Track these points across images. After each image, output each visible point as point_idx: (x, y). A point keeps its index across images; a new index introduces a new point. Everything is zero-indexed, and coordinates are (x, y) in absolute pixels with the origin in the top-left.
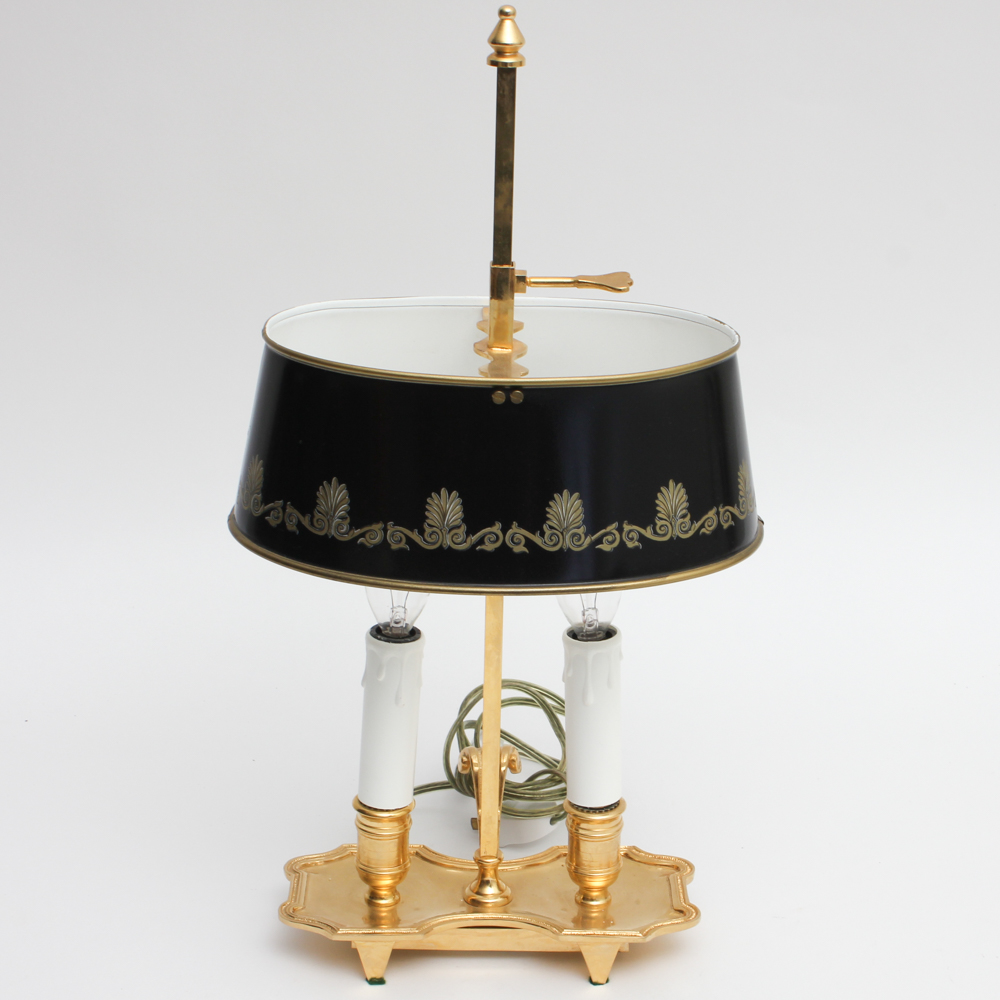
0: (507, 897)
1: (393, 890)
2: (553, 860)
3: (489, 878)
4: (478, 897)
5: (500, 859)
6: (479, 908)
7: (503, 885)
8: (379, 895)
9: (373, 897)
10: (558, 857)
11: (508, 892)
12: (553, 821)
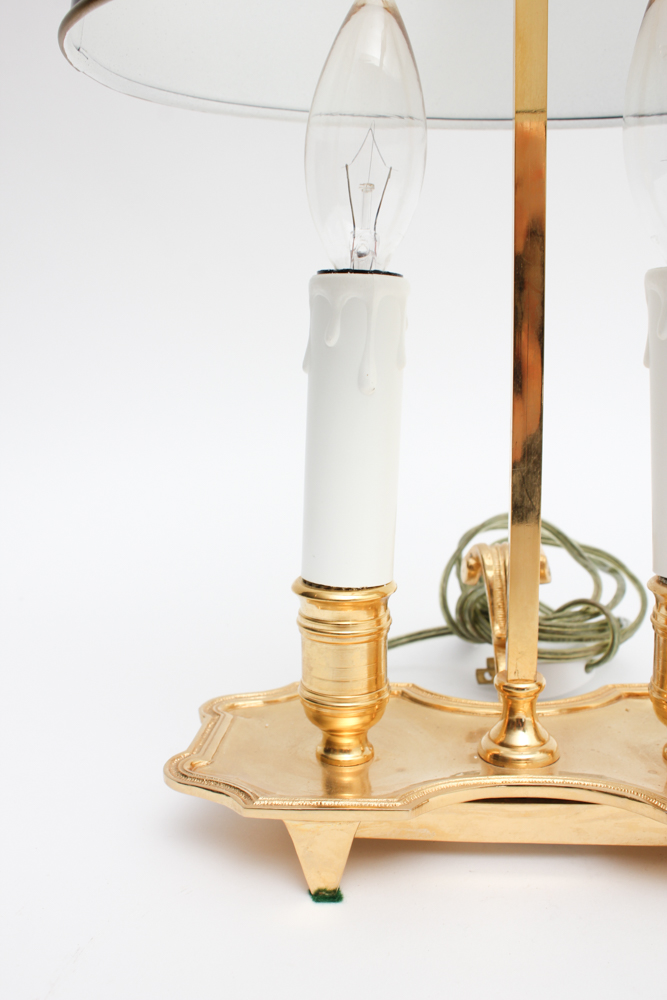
0: (552, 753)
1: (361, 734)
2: (611, 702)
3: (522, 713)
4: (503, 751)
5: (540, 685)
6: (506, 769)
7: (544, 733)
9: (330, 747)
10: (619, 698)
11: (552, 744)
12: (589, 667)
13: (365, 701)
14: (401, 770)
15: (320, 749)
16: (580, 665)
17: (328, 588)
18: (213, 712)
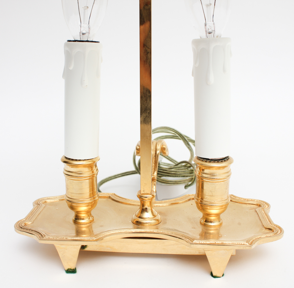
0: (158, 220)
1: (89, 213)
2: (186, 201)
3: (147, 206)
4: (140, 220)
5: (153, 196)
6: (140, 226)
7: (156, 213)
8: (80, 217)
9: (77, 218)
10: (189, 200)
11: (159, 217)
12: (186, 187)
13: (88, 201)
14: (102, 226)
15: (74, 218)
16: (183, 186)
17: (73, 160)
18: (37, 204)
